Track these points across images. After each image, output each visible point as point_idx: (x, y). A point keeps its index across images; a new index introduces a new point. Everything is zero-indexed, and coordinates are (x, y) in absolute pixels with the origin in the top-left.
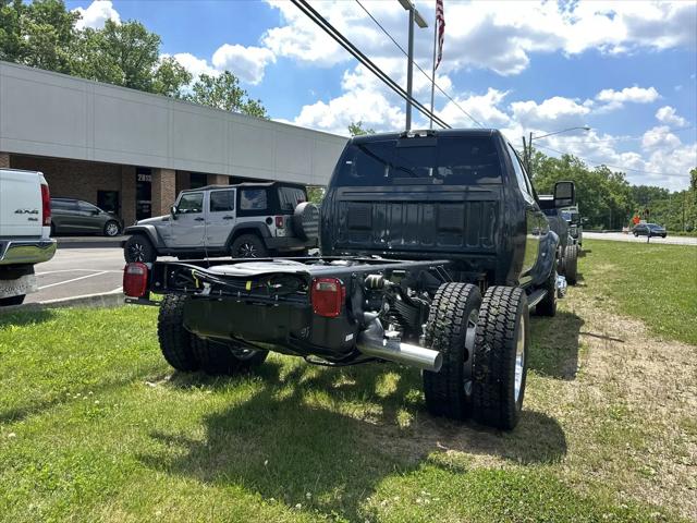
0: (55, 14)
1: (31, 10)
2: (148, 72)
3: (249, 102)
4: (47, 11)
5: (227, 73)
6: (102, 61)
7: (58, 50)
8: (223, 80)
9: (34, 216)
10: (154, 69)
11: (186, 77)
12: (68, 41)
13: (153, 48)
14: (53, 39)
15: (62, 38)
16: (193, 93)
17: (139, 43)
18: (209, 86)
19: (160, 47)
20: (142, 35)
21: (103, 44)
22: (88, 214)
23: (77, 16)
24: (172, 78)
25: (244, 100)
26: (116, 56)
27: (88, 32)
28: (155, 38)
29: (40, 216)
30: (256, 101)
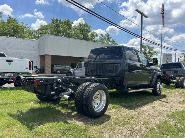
0: (67, 23)
1: (63, 22)
2: (88, 35)
3: (113, 40)
4: (66, 22)
5: (107, 33)
6: (78, 33)
7: (68, 31)
8: (106, 35)
9: (27, 68)
10: (90, 34)
11: (97, 35)
12: (70, 29)
13: (89, 29)
14: (67, 29)
15: (69, 28)
16: (99, 39)
17: (86, 28)
18: (103, 37)
19: (91, 29)
20: (87, 26)
21: (78, 29)
22: (68, 68)
23: (72, 23)
24: (93, 36)
25: (111, 40)
26: (81, 32)
27: (75, 26)
28: (90, 26)
29: (28, 68)
30: (114, 40)
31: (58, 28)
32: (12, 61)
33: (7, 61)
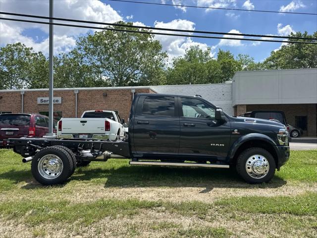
31: (300, 50)
32: (86, 122)
33: (82, 122)
